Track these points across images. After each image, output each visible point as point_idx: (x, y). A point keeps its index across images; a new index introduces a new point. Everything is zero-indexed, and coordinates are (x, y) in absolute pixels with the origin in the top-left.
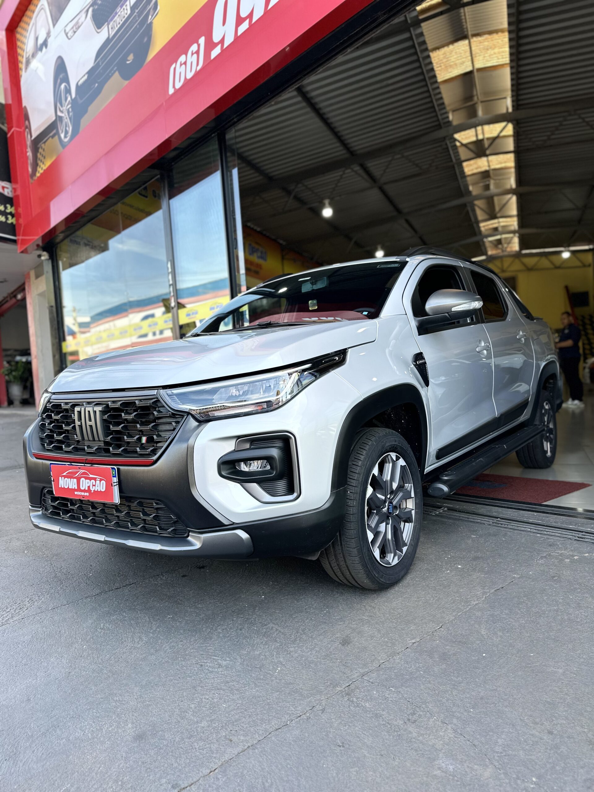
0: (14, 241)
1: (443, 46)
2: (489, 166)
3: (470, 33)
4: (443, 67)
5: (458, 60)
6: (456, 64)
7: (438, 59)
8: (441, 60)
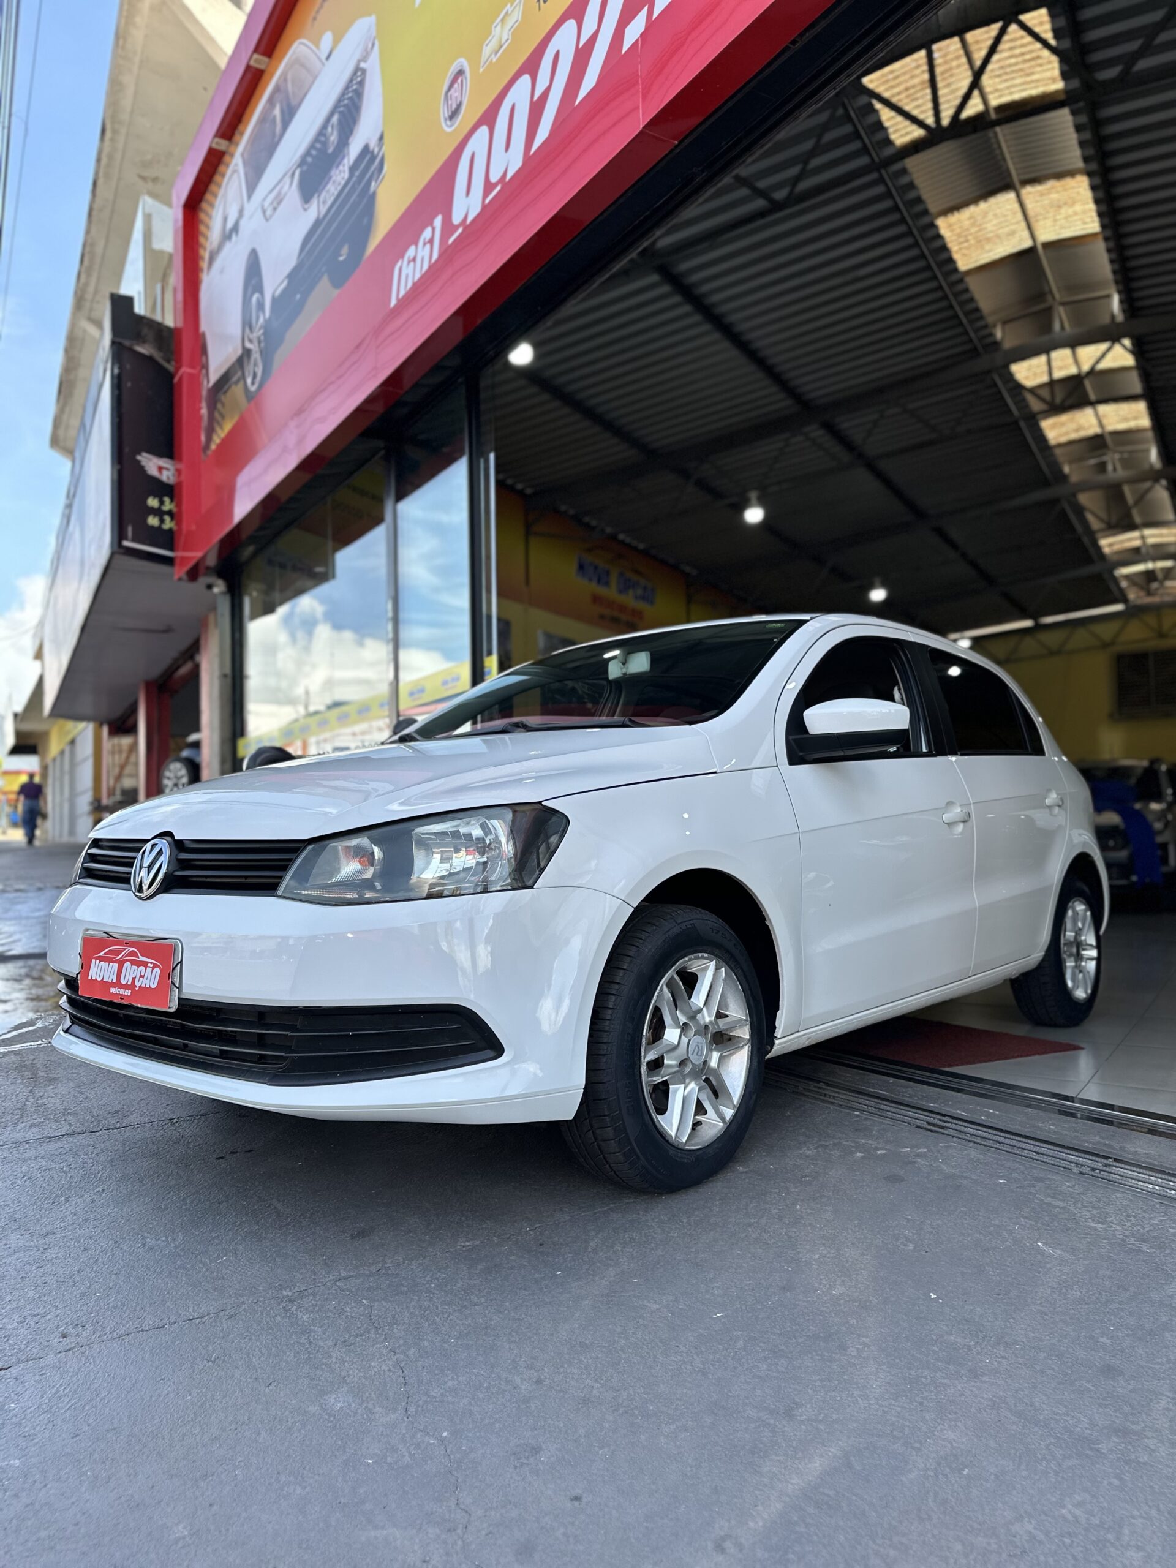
0: (169, 561)
1: (965, 204)
2: (1101, 425)
3: (1016, 179)
4: (972, 242)
5: (1002, 228)
6: (998, 237)
7: (961, 227)
8: (967, 230)
